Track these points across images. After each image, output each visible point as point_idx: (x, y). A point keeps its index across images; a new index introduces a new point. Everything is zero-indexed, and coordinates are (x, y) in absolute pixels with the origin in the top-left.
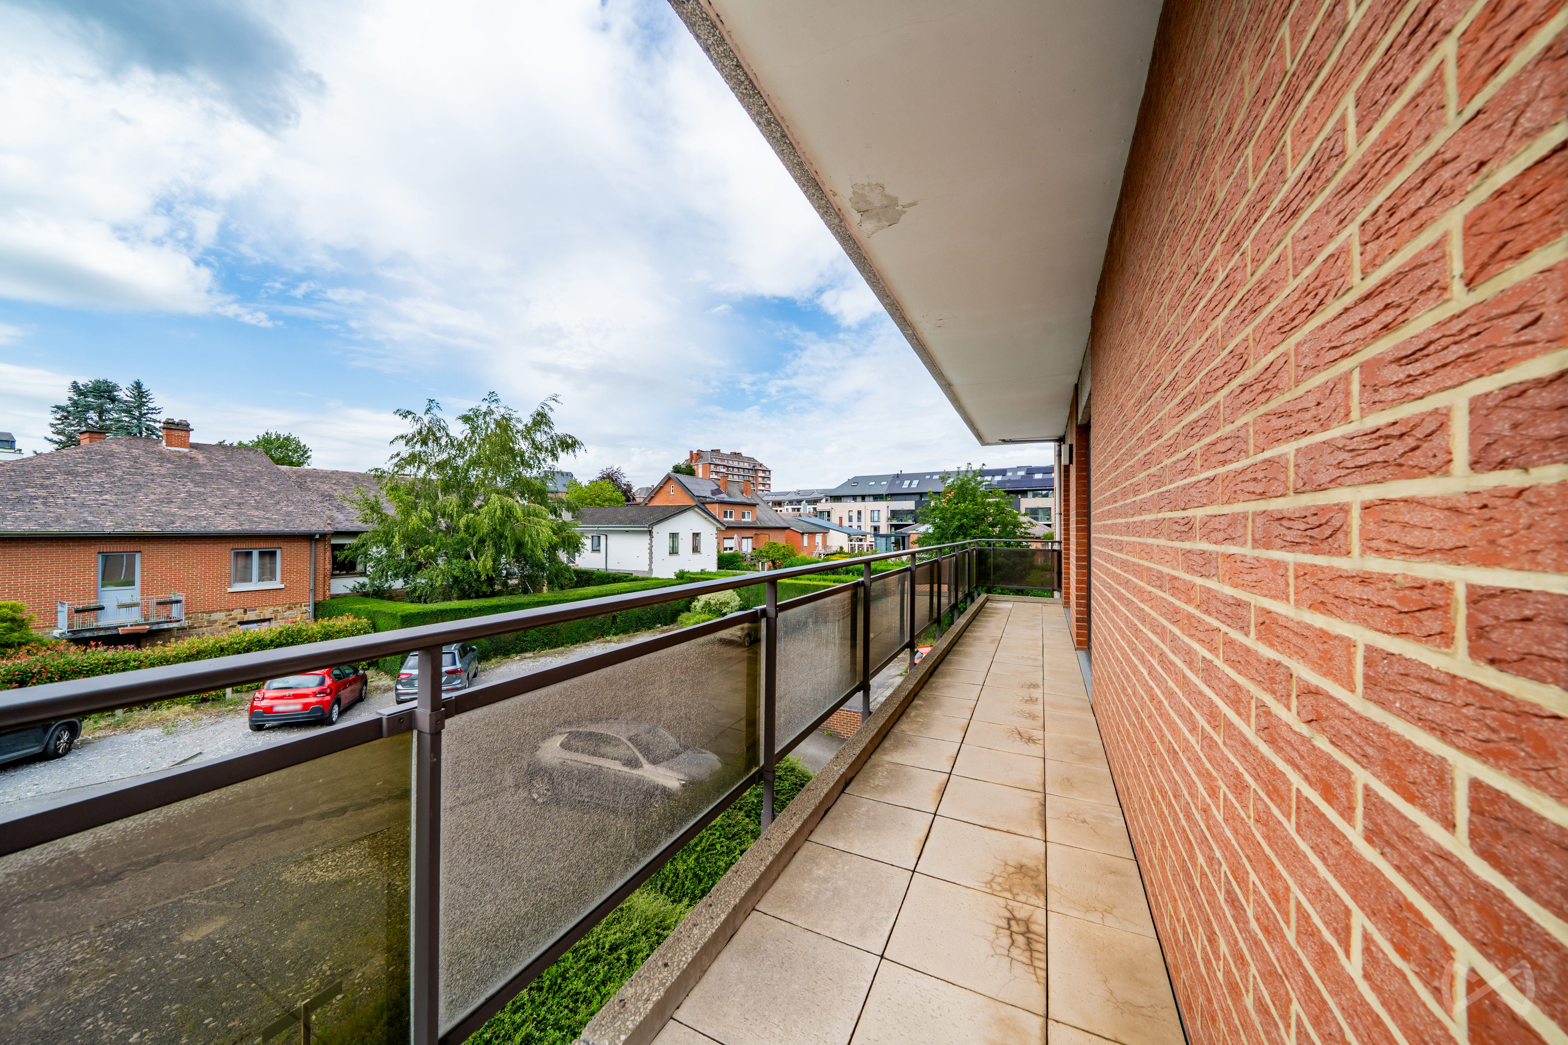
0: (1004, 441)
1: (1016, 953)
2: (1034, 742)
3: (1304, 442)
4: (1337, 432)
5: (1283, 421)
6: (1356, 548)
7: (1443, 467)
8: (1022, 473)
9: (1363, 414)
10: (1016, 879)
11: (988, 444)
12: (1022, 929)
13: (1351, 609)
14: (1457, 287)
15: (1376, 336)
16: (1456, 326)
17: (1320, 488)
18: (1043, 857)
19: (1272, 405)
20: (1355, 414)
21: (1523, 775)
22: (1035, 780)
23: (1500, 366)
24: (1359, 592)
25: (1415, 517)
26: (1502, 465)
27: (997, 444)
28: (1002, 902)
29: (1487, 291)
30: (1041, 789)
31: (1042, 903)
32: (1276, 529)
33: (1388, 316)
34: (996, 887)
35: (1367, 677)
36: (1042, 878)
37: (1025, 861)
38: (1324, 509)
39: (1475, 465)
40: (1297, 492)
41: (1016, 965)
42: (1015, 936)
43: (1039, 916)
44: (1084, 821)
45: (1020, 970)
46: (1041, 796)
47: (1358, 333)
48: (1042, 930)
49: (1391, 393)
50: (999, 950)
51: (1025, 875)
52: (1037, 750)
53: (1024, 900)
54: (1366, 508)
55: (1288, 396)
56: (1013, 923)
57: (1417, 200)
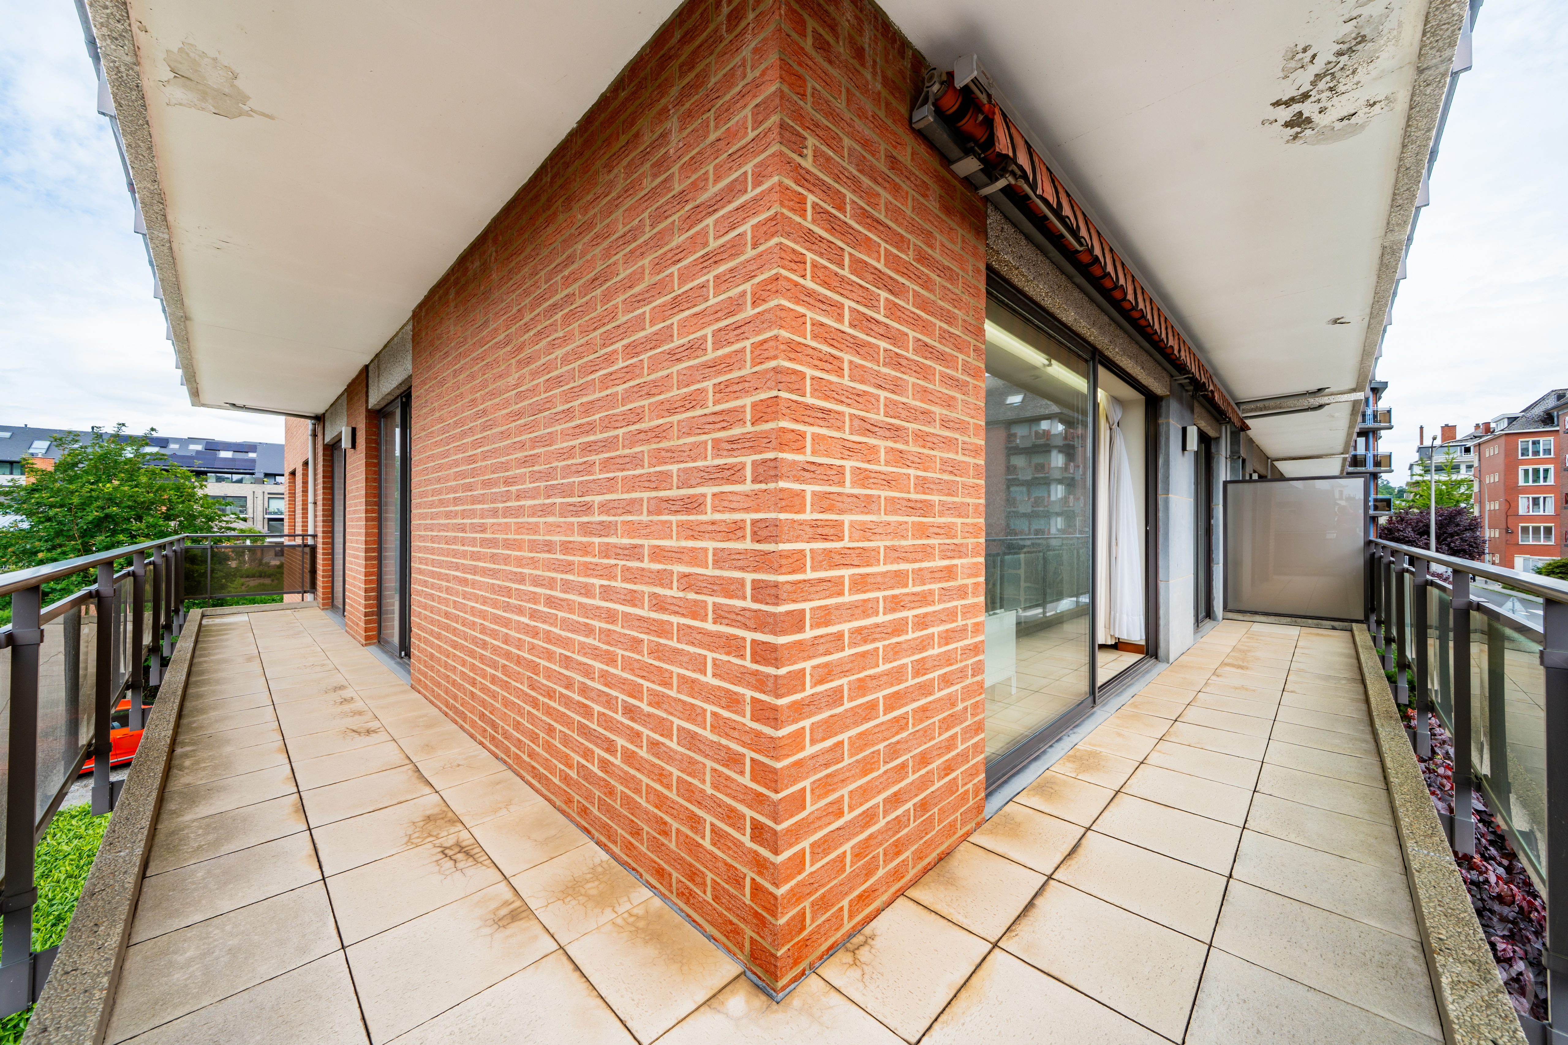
0: (234, 405)
1: (460, 865)
2: (375, 732)
3: (682, 466)
4: (700, 464)
5: (669, 454)
6: (709, 510)
7: (744, 481)
8: (199, 447)
9: (713, 458)
10: (430, 826)
11: (203, 405)
12: (457, 849)
13: (707, 535)
14: (749, 424)
15: (719, 430)
16: (749, 436)
17: (691, 487)
18: (441, 802)
19: (661, 445)
20: (709, 457)
21: (766, 572)
22: (399, 759)
23: (761, 452)
24: (711, 528)
25: (734, 498)
26: (761, 482)
27: (219, 407)
28: (430, 846)
29: (758, 428)
30: (407, 762)
31: (460, 827)
32: (665, 505)
33: (724, 424)
34: (415, 841)
35: (714, 560)
36: (450, 814)
37: (428, 813)
38: (694, 495)
39: (753, 481)
40: (678, 488)
41: (466, 871)
42: (454, 857)
43: (465, 835)
44: (459, 765)
45: (470, 872)
46: (411, 766)
47: (711, 426)
48: (473, 841)
49: (725, 453)
50: (447, 873)
51: (435, 820)
52: (382, 736)
53: (445, 833)
54: (714, 495)
55: (672, 443)
56: (447, 851)
57: (736, 388)
